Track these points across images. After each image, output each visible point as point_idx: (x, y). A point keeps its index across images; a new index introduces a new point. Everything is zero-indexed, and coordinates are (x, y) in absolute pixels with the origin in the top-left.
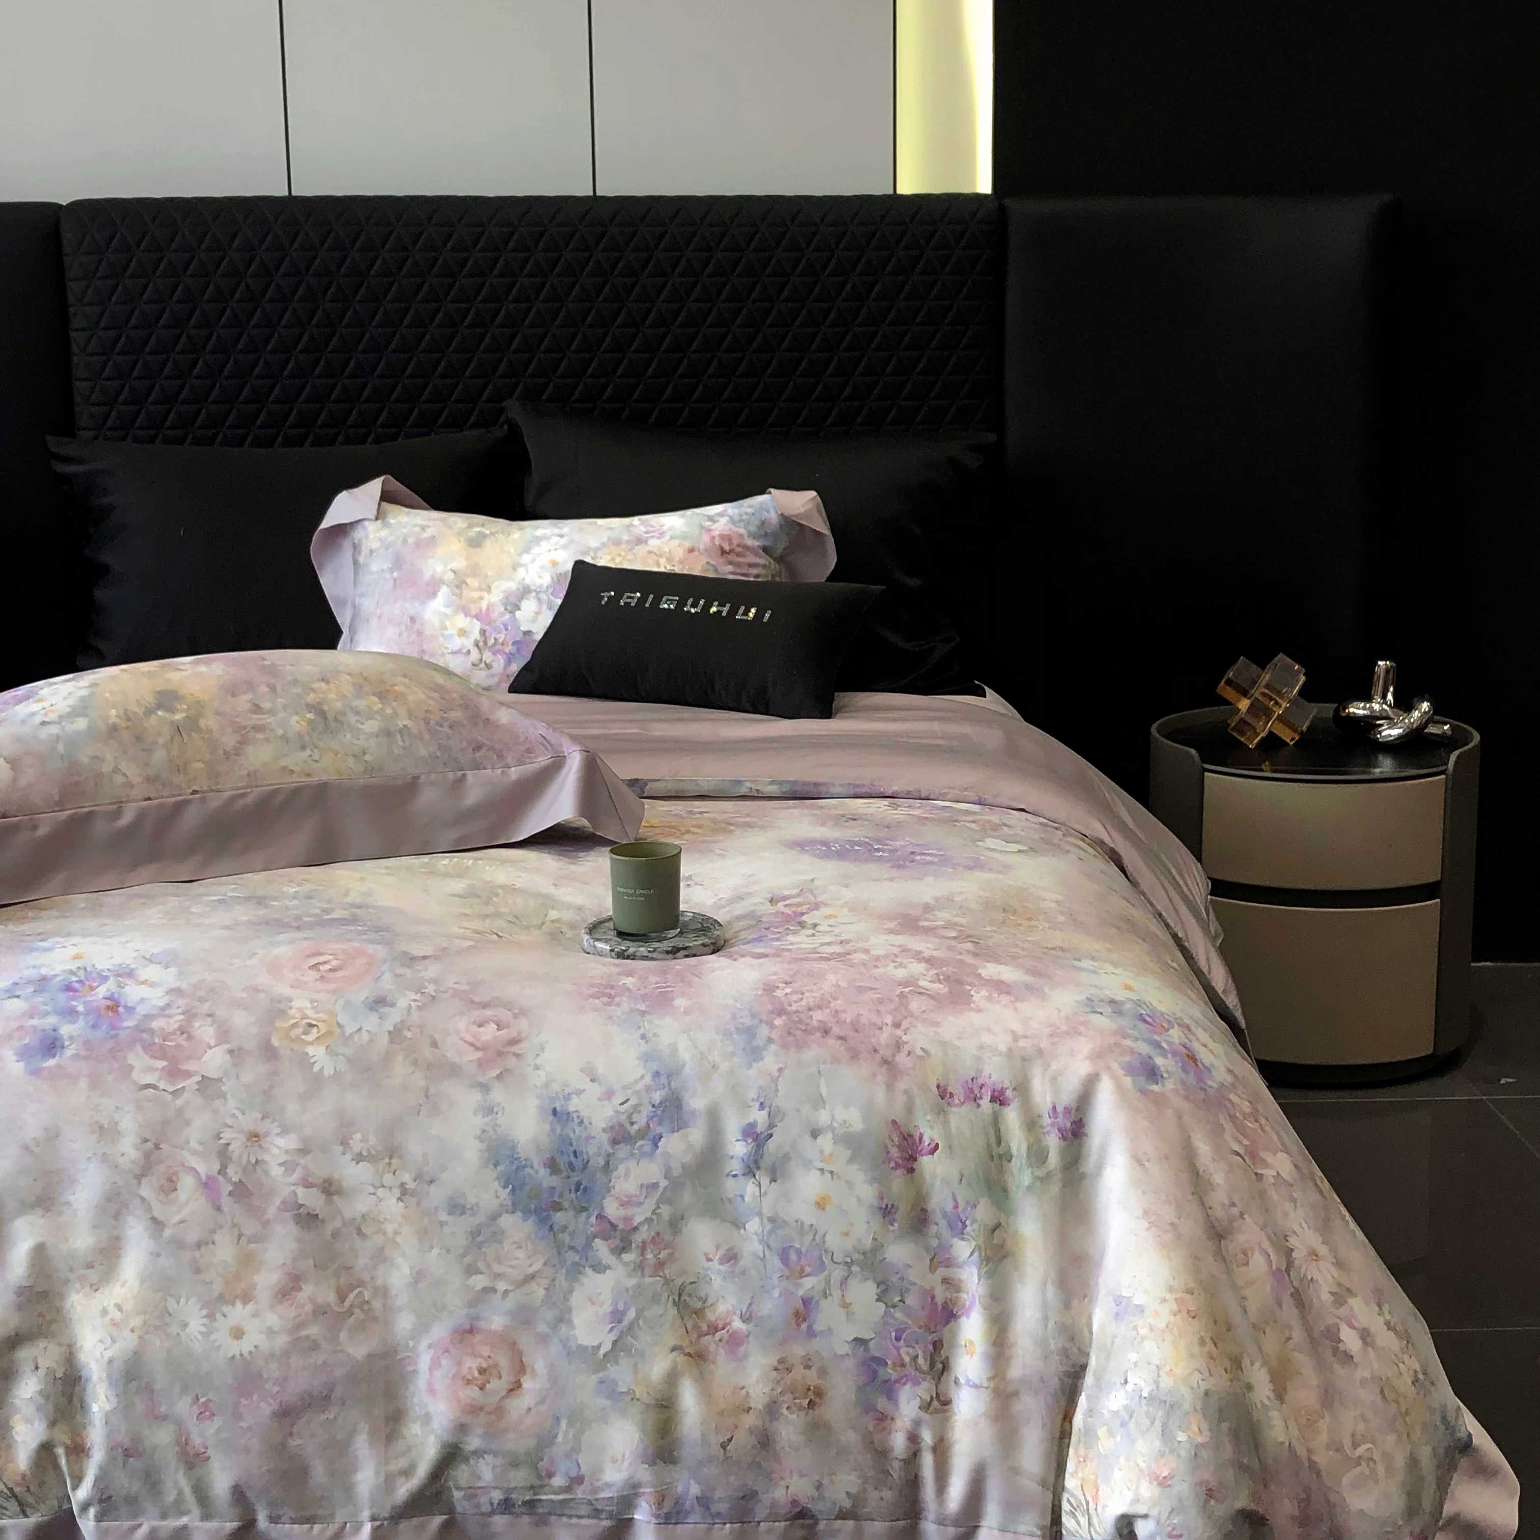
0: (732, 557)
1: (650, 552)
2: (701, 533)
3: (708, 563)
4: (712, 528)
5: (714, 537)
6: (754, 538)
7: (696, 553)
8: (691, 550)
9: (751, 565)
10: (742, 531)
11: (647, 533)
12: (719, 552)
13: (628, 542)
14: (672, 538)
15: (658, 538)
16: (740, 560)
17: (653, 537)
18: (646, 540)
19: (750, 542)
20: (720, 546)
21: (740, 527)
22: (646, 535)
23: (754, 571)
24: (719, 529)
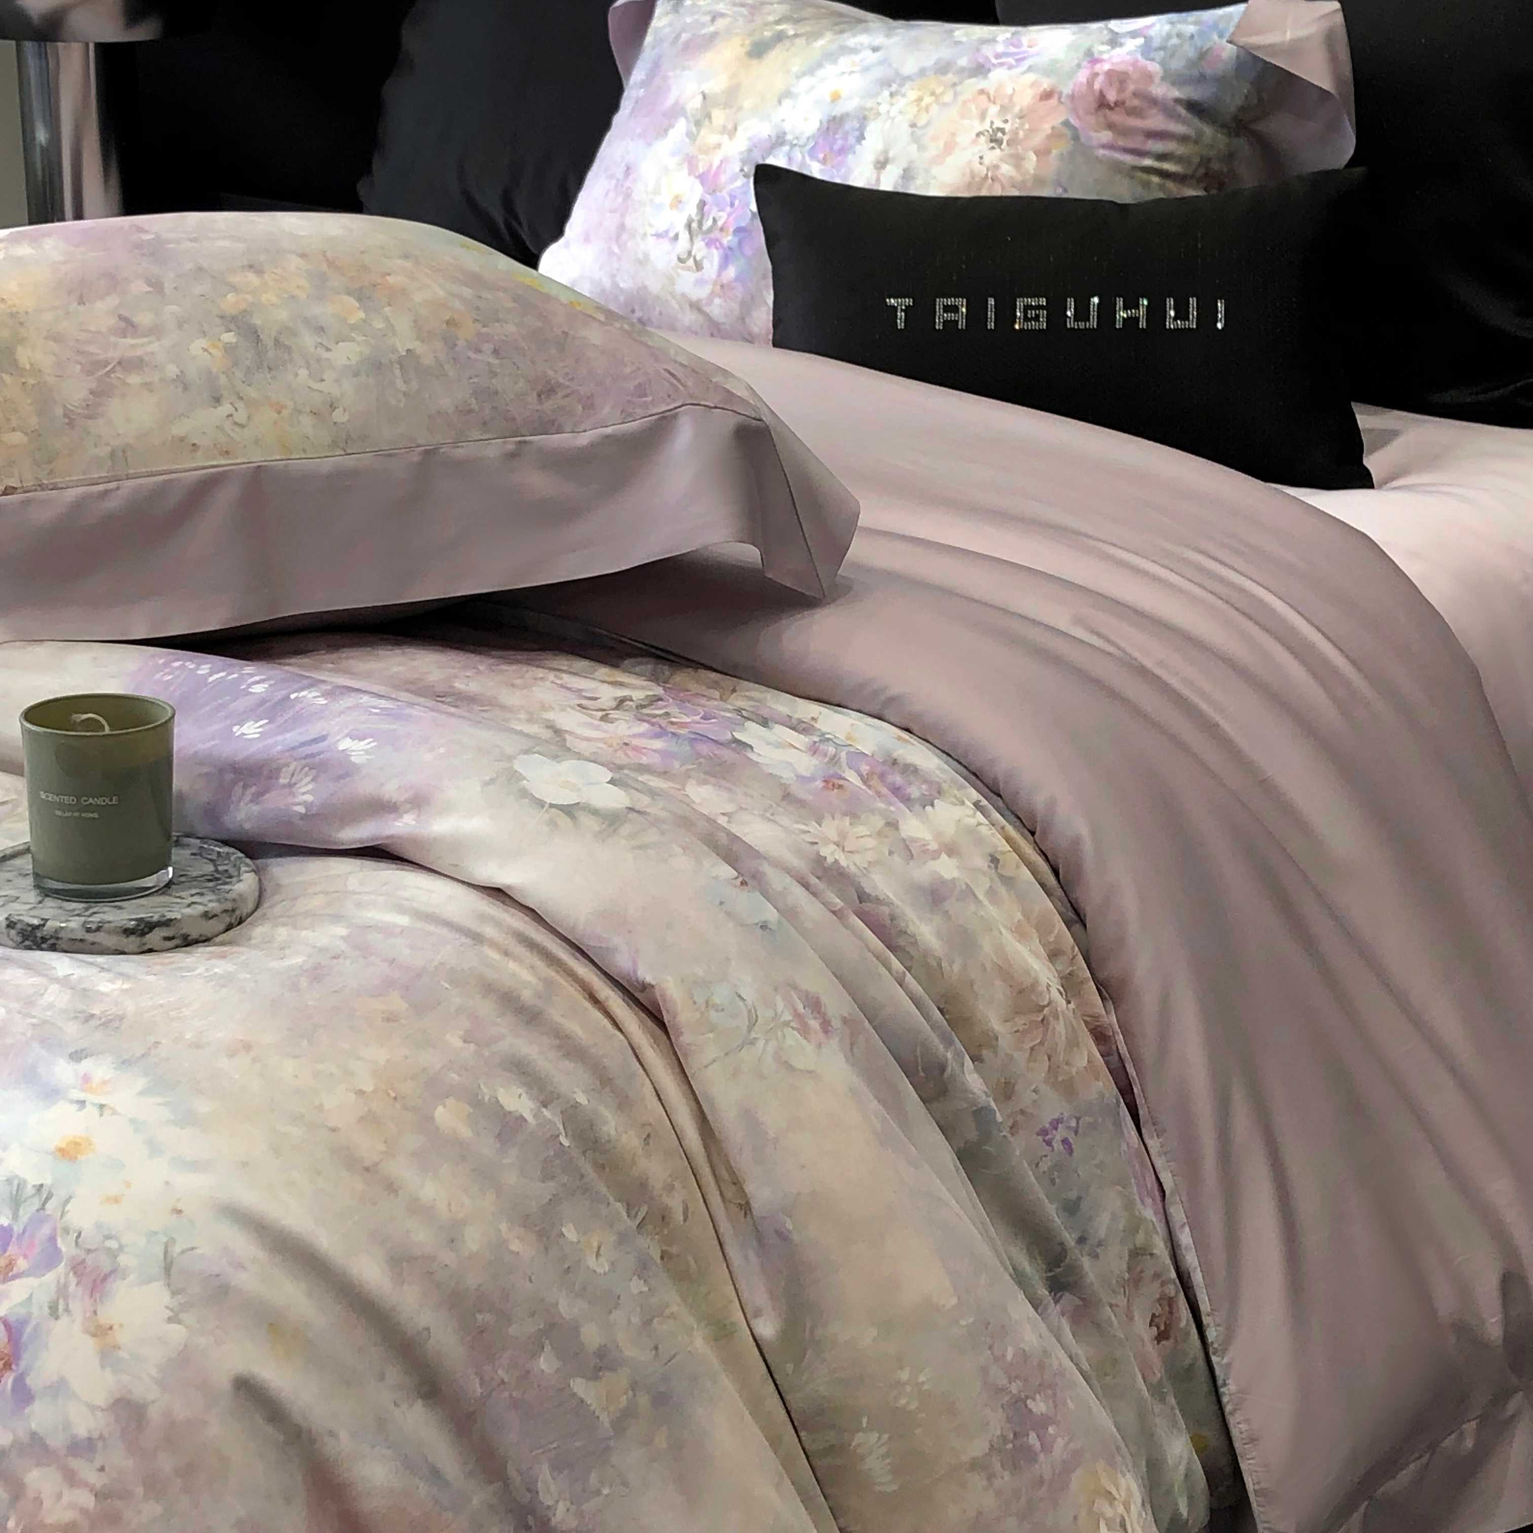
0: (1117, 117)
3: (1066, 123)
4: (1105, 56)
5: (1096, 75)
6: (1173, 83)
7: (1054, 101)
8: (1047, 95)
9: (1152, 135)
10: (1155, 68)
11: (998, 56)
12: (1094, 105)
13: (962, 70)
14: (1030, 69)
15: (1010, 67)
16: (1134, 122)
17: (1002, 64)
18: (989, 70)
19: (1161, 90)
20: (1101, 92)
21: (1153, 60)
22: (994, 61)
23: (1158, 146)
24: (1115, 60)
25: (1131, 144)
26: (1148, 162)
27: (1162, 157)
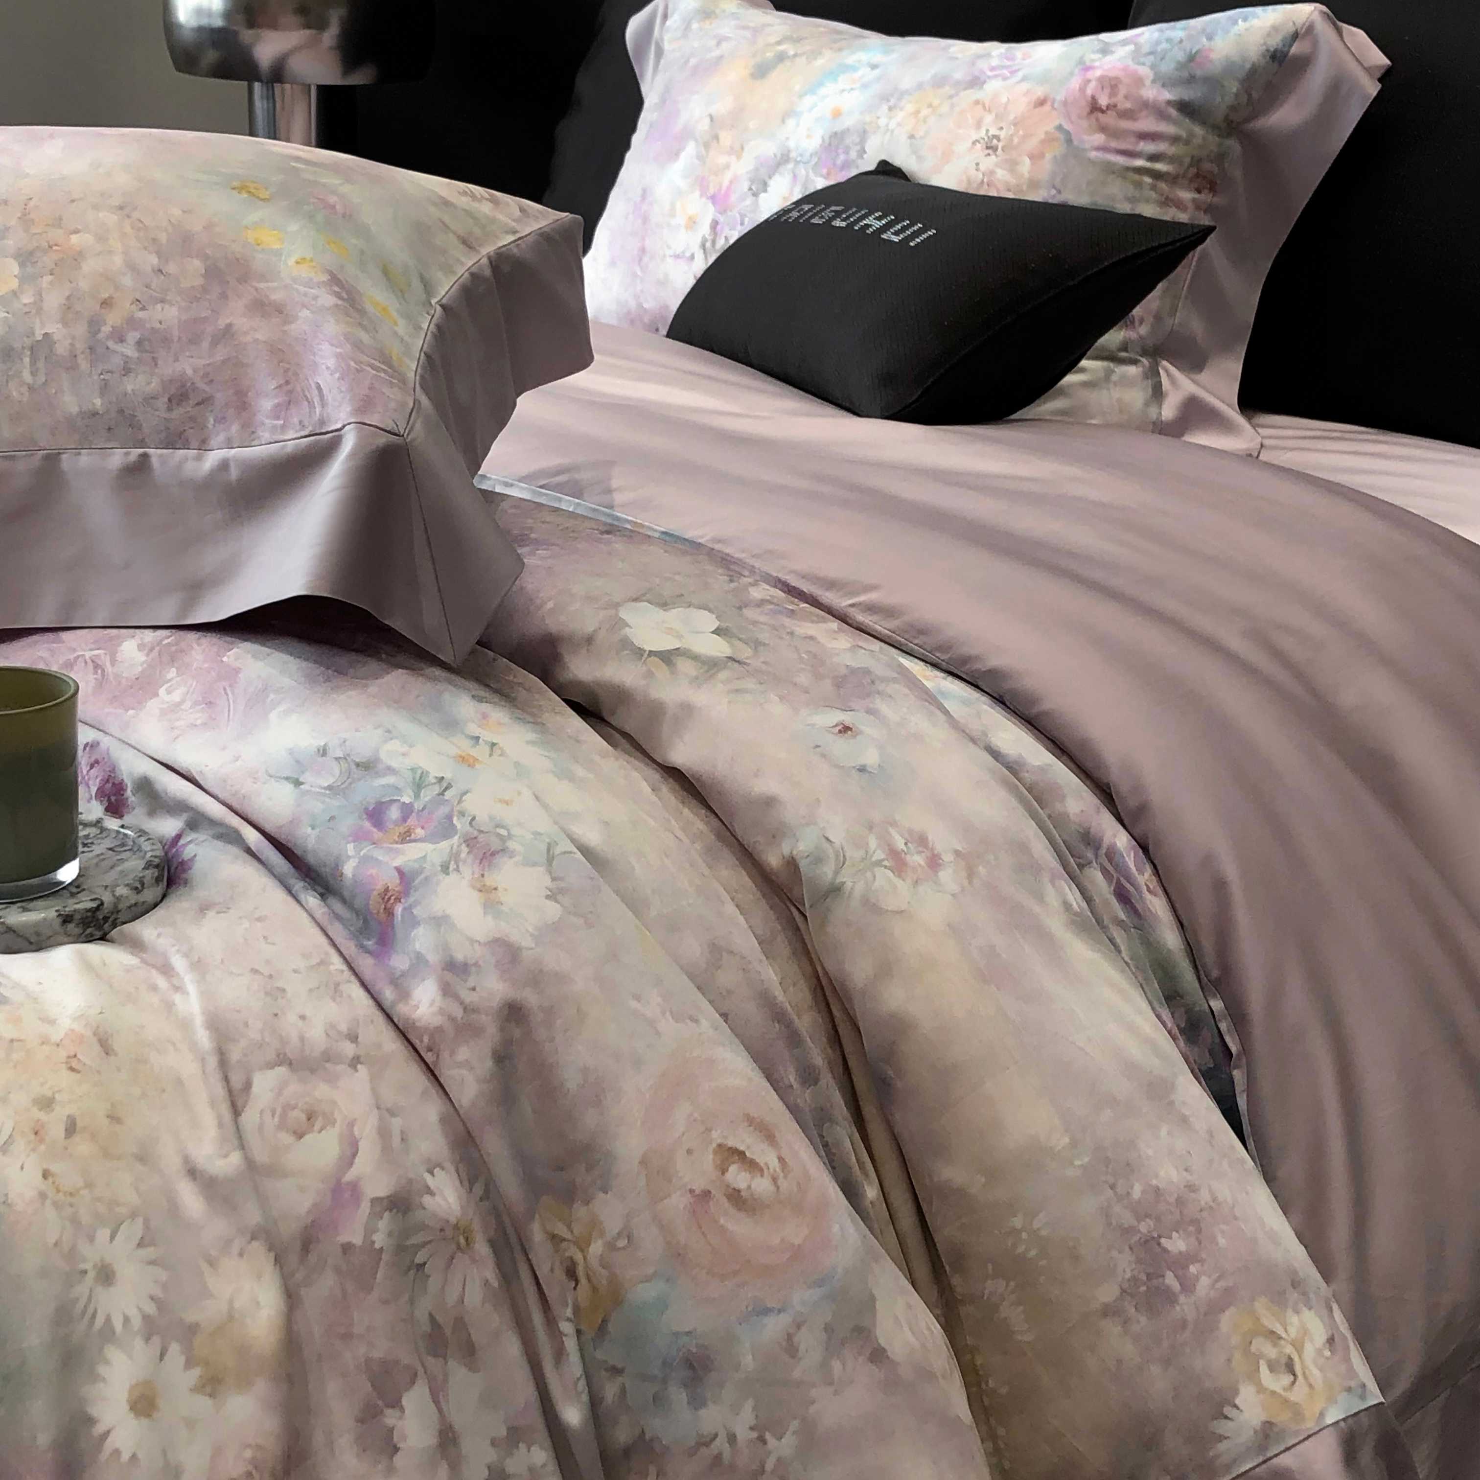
0: (1109, 119)
1: (977, 102)
2: (1071, 74)
3: (1060, 128)
4: (1097, 64)
5: (1089, 81)
6: (1164, 86)
7: (1047, 107)
8: (1041, 102)
9: (1144, 136)
10: (1145, 71)
11: (993, 69)
12: (1088, 109)
13: (958, 83)
14: (1024, 79)
15: (1005, 79)
16: (1125, 124)
17: (996, 76)
18: (985, 82)
19: (1152, 93)
20: (1093, 98)
21: (1144, 64)
22: (989, 73)
23: (1150, 147)
24: (1106, 67)
25: (1123, 146)
26: (1140, 163)
27: (1154, 158)
